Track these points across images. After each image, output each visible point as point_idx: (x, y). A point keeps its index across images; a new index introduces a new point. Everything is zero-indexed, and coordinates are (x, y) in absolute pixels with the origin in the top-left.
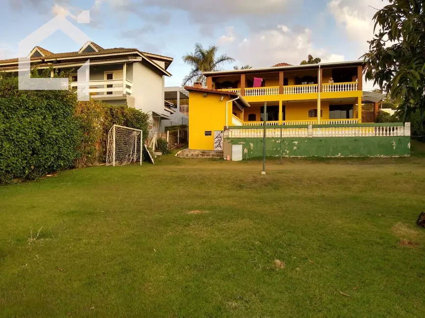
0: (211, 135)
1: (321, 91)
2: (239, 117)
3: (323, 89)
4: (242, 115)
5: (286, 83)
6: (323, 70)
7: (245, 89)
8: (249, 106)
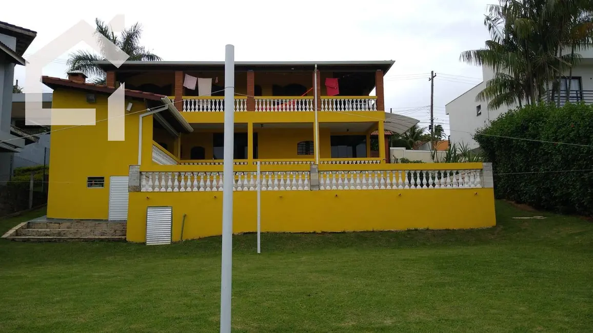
0: (102, 185)
1: (319, 108)
2: (171, 151)
3: (322, 106)
4: (178, 145)
5: (258, 92)
6: (321, 73)
7: (183, 97)
8: (191, 129)
